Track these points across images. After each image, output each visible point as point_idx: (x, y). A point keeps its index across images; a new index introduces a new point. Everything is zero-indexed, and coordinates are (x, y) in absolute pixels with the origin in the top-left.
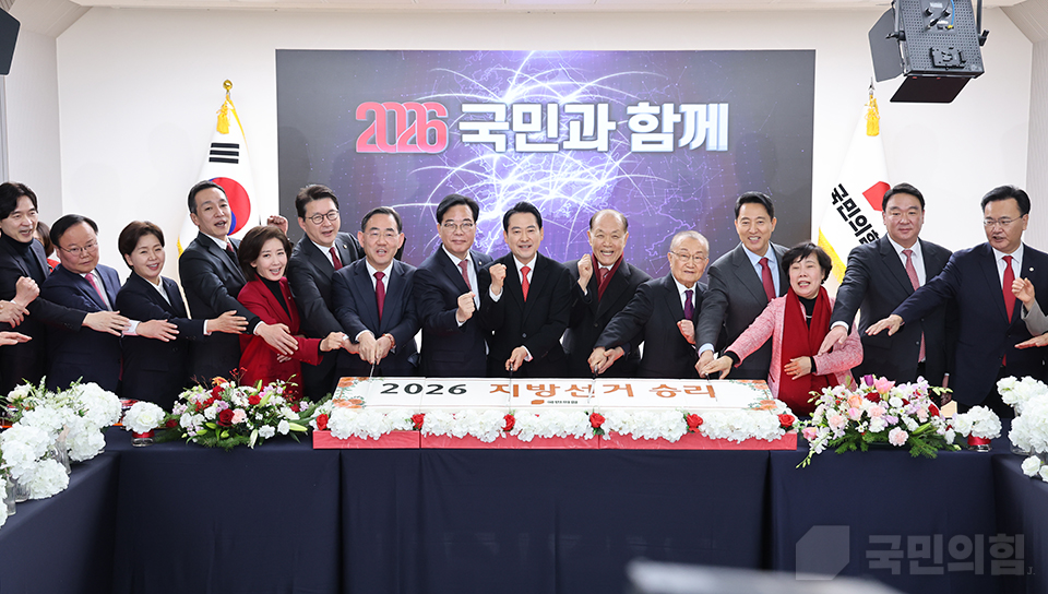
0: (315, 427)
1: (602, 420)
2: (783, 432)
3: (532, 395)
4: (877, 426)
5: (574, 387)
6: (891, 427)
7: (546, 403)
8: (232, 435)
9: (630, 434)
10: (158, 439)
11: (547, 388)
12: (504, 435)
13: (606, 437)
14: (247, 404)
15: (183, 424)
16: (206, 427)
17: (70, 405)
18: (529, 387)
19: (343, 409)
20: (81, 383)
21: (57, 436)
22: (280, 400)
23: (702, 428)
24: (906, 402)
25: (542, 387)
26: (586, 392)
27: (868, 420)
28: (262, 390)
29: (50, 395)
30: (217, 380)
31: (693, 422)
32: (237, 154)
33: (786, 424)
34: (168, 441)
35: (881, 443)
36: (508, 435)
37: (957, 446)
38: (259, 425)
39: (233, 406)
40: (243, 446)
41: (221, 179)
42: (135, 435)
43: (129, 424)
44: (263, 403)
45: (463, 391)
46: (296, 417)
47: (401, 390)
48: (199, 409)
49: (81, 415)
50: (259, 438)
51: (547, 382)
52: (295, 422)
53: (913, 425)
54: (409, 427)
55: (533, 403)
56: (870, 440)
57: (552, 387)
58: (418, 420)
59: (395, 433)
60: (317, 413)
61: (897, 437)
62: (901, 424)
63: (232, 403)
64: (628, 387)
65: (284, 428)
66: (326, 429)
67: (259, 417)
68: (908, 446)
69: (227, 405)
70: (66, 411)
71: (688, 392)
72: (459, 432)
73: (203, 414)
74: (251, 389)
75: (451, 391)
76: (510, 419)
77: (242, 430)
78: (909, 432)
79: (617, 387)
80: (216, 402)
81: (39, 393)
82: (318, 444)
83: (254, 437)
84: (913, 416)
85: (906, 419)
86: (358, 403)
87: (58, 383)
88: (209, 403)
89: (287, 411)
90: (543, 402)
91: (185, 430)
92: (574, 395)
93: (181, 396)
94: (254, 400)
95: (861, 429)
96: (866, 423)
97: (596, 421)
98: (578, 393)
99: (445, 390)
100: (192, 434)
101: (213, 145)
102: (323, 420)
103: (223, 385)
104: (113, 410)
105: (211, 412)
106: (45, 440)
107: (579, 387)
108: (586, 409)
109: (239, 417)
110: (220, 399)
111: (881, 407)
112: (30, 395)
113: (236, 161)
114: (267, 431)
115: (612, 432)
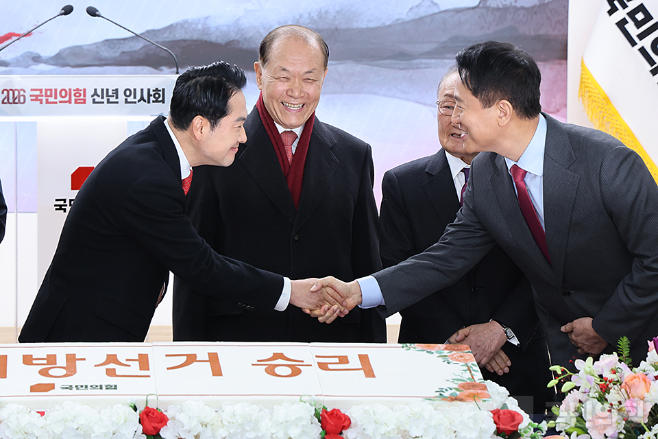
1: (163, 421)
3: (33, 375)
5: (112, 359)
7: (57, 391)
11: (61, 361)
18: (28, 360)
23: (349, 434)
25: (51, 359)
26: (135, 368)
31: (334, 424)
51: (61, 350)
55: (34, 389)
57: (71, 359)
64: (213, 359)
71: (323, 366)
79: (191, 359)
90: (52, 387)
92: (111, 373)
97: (151, 421)
98: (120, 370)
107: (121, 359)
108: (134, 400)
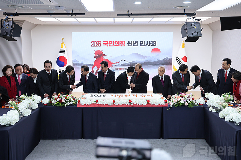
0: (77, 103)
1: (131, 101)
2: (165, 103)
3: (118, 97)
4: (182, 102)
5: (126, 95)
6: (185, 102)
7: (121, 98)
8: (62, 104)
9: (136, 104)
10: (48, 105)
11: (121, 95)
12: (113, 104)
13: (132, 104)
14: (65, 98)
15: (53, 102)
16: (57, 103)
17: (31, 99)
18: (118, 95)
19: (83, 99)
20: (33, 94)
21: (29, 105)
22: (71, 98)
23: (150, 102)
24: (188, 98)
25: (120, 95)
26: (128, 96)
27: (181, 101)
28: (67, 96)
29: (27, 97)
30: (59, 94)
31: (148, 101)
32: (65, 52)
33: (166, 102)
34: (50, 105)
35: (183, 105)
36: (114, 104)
37: (197, 106)
38: (67, 102)
39: (62, 99)
40: (64, 106)
41: (62, 56)
42: (44, 104)
43: (43, 102)
44: (67, 98)
45: (105, 96)
46: (74, 101)
47: (94, 96)
48: (56, 99)
49: (33, 101)
50: (67, 105)
51: (121, 94)
52: (74, 102)
53: (189, 102)
54: (95, 103)
56: (181, 104)
57: (122, 95)
58: (97, 101)
59: (92, 104)
60: (78, 100)
61: (186, 104)
62: (187, 101)
63: (62, 98)
64: (136, 95)
65: (72, 103)
66: (79, 103)
67: (67, 101)
68: (188, 105)
69: (61, 98)
70: (31, 100)
71: (147, 96)
72: (104, 104)
73: (56, 100)
74: (65, 96)
75: (103, 96)
76: (114, 101)
77: (64, 103)
78: (188, 103)
79: (134, 95)
80: (59, 98)
81: (26, 97)
82: (78, 106)
83: (66, 105)
84: (189, 100)
85: (188, 101)
86: (85, 98)
87: (29, 95)
88: (58, 98)
89: (72, 100)
91: (53, 103)
92: (126, 96)
93: (52, 97)
94: (66, 98)
95: (179, 102)
96: (180, 101)
97: (130, 101)
98: (127, 96)
99: (102, 96)
100: (54, 104)
101: (60, 50)
102: (79, 101)
103: (60, 95)
104: (40, 100)
105: (58, 100)
106: (27, 105)
108: (128, 99)
109: (63, 101)
110: (60, 98)
111: (183, 98)
112: (24, 97)
113: (64, 53)
114: (68, 103)
115: (133, 104)
